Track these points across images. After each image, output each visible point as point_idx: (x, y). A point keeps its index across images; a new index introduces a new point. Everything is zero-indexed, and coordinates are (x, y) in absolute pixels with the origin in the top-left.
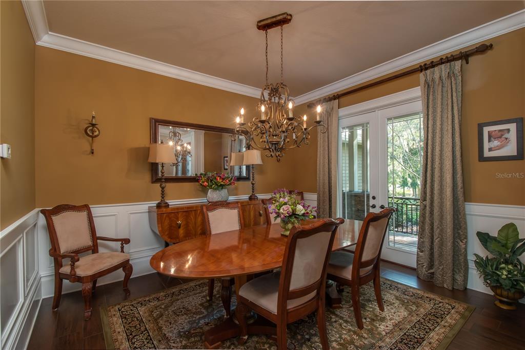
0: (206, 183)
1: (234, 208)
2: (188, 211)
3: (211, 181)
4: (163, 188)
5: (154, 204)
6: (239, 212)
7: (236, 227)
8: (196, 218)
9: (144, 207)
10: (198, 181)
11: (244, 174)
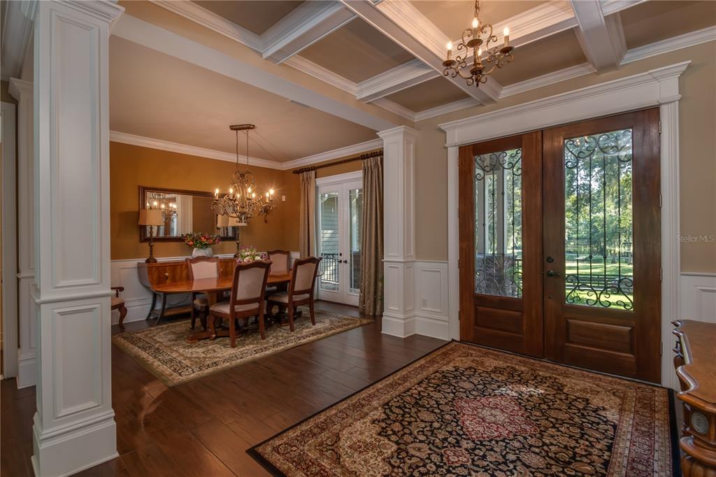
0: (191, 243)
1: (214, 261)
2: (174, 266)
3: (196, 240)
4: (151, 247)
5: (143, 260)
6: (217, 264)
7: (215, 275)
8: (181, 272)
9: (133, 263)
10: (183, 240)
11: (230, 234)
